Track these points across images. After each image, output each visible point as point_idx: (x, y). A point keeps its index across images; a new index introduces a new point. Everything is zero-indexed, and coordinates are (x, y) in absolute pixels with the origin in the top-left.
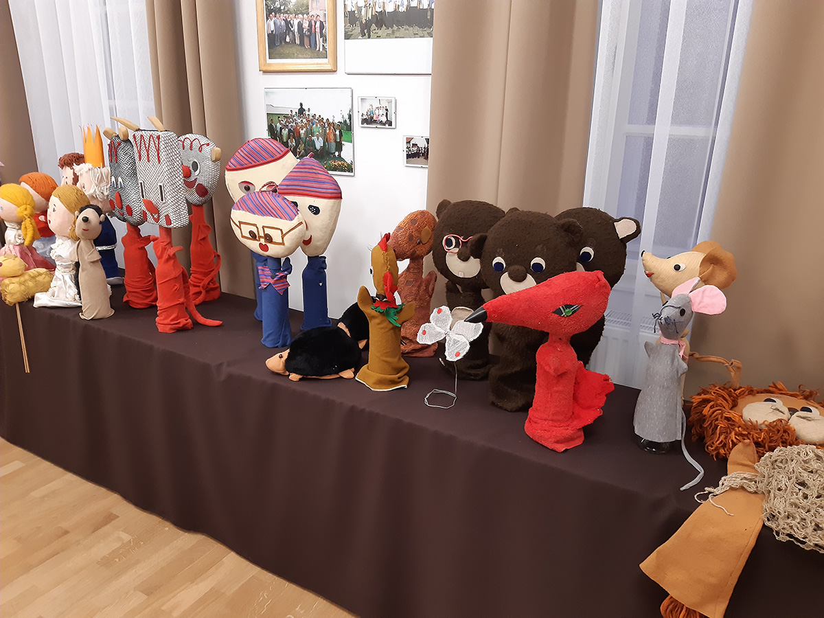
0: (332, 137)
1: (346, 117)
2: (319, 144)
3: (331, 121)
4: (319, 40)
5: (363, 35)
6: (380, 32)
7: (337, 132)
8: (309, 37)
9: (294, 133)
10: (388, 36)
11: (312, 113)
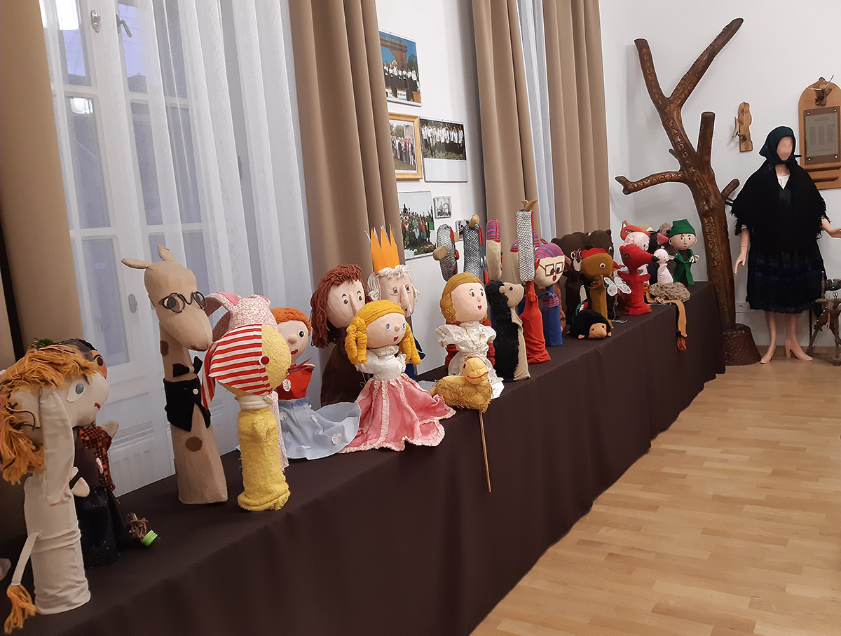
0: (424, 228)
1: (430, 212)
2: (417, 234)
3: (422, 216)
4: (411, 157)
5: (432, 156)
6: (439, 155)
7: (427, 224)
8: (405, 154)
10: (443, 158)
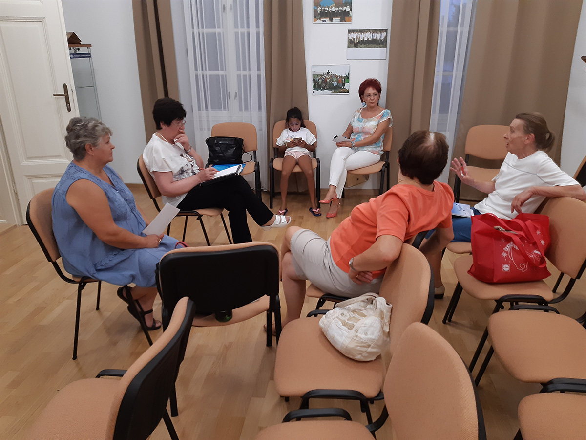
0: (341, 81)
1: (347, 74)
2: (335, 84)
3: (341, 76)
5: (355, 47)
6: (361, 46)
7: (343, 80)
9: (324, 81)
10: (365, 47)
11: (333, 73)
